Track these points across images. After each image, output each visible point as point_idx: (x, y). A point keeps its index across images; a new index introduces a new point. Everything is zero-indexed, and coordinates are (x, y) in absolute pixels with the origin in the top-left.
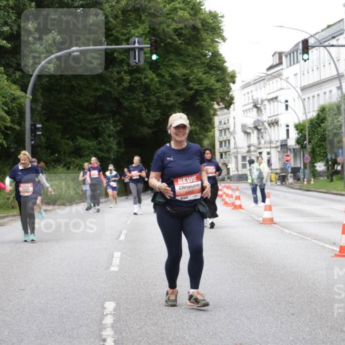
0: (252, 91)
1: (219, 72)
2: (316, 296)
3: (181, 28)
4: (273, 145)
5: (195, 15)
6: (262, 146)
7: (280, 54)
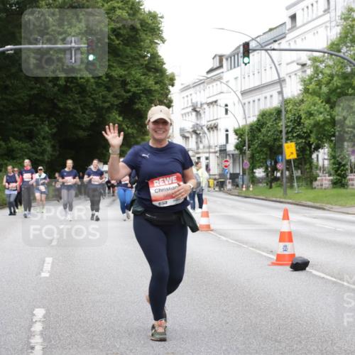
0: (191, 95)
1: (158, 74)
2: (251, 304)
3: (120, 28)
4: (212, 150)
5: (134, 15)
6: (200, 151)
7: (221, 57)
